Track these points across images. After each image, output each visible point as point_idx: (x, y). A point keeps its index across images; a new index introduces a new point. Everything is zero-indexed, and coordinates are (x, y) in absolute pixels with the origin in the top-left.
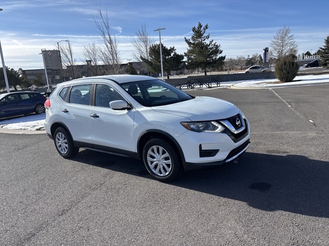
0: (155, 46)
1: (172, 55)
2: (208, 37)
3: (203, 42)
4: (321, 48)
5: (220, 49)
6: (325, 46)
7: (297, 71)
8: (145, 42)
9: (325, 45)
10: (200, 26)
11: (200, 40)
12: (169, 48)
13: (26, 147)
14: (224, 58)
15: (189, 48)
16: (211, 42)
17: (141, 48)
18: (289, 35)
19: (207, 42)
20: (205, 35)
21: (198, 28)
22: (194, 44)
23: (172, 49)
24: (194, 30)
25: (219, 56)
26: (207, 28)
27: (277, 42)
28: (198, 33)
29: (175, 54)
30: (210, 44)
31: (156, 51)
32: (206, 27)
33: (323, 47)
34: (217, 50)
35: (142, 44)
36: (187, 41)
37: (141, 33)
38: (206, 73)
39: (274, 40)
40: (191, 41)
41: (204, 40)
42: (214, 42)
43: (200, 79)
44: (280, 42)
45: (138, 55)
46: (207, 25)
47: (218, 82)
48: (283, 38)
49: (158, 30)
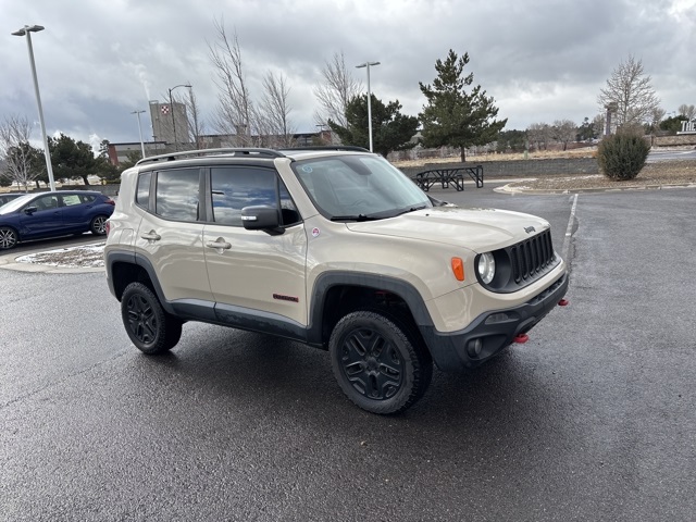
0: (359, 100)
1: (393, 116)
2: (469, 80)
3: (459, 91)
5: (495, 105)
8: (343, 89)
10: (453, 57)
11: (452, 87)
12: (386, 103)
14: (502, 124)
15: (427, 104)
16: (476, 91)
17: (333, 102)
18: (640, 78)
19: (468, 90)
20: (463, 75)
21: (448, 62)
22: (438, 95)
23: (395, 106)
24: (439, 67)
25: (490, 121)
26: (466, 61)
27: (615, 93)
28: (448, 72)
29: (398, 115)
30: (473, 95)
31: (356, 109)
32: (466, 59)
34: (487, 109)
35: (335, 93)
36: (423, 89)
37: (335, 70)
38: (463, 156)
39: (608, 89)
40: (434, 89)
41: (461, 87)
42: (481, 92)
43: (443, 171)
44: (621, 92)
45: (325, 118)
46: (466, 56)
47: (478, 178)
48: (628, 85)
49: (365, 65)
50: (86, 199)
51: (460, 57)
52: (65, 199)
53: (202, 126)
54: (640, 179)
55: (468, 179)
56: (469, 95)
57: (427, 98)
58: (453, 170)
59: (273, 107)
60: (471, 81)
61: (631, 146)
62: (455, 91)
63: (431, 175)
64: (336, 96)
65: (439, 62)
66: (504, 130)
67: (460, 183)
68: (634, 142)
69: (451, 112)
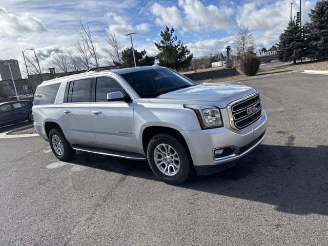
0: (127, 51)
1: (143, 57)
2: (176, 38)
3: (172, 44)
4: (277, 44)
5: (188, 49)
6: (280, 42)
7: (259, 66)
8: (116, 47)
10: (168, 29)
11: (169, 42)
14: (191, 56)
15: (160, 52)
17: (112, 53)
18: (248, 34)
19: (175, 43)
20: (173, 36)
21: (166, 32)
22: (164, 47)
23: (144, 52)
24: (162, 35)
25: (187, 56)
27: (239, 41)
31: (127, 55)
33: (278, 44)
34: (184, 51)
35: (113, 49)
36: (157, 45)
39: (236, 40)
40: (162, 45)
41: (173, 42)
42: (181, 43)
44: (241, 41)
48: (244, 37)
49: (129, 34)
50: (23, 105)
51: (170, 29)
52: (14, 105)
53: (42, 69)
56: (177, 45)
57: (158, 49)
61: (254, 62)
65: (162, 32)
68: (254, 60)
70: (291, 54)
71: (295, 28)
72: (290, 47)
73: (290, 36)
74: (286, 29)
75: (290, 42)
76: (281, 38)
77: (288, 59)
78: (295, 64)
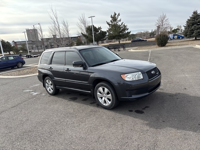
0: (90, 27)
1: (100, 31)
3: (117, 23)
4: (184, 26)
5: (127, 27)
8: (84, 24)
9: (186, 24)
10: (115, 14)
11: (115, 22)
12: (97, 28)
13: (7, 84)
14: (130, 32)
15: (109, 27)
16: (122, 23)
17: (82, 28)
18: (166, 19)
19: (120, 23)
20: (118, 19)
21: (114, 16)
22: (112, 25)
23: (100, 28)
24: (111, 17)
25: (126, 32)
27: (159, 23)
28: (114, 18)
29: (101, 31)
30: (121, 25)
31: (89, 29)
32: (119, 15)
34: (125, 28)
35: (83, 25)
36: (107, 23)
37: (82, 18)
38: (119, 42)
39: (157, 22)
40: (110, 23)
41: (118, 22)
43: (114, 46)
44: (161, 23)
45: (80, 32)
46: (119, 14)
47: (124, 48)
48: (162, 21)
49: (91, 17)
50: (15, 58)
52: (9, 58)
53: (44, 36)
54: (167, 46)
55: (121, 48)
57: (109, 26)
58: (117, 46)
59: (65, 29)
60: (121, 21)
61: (164, 37)
62: (116, 24)
63: (111, 47)
64: (83, 26)
65: (112, 16)
66: (130, 34)
67: (119, 49)
68: (164, 36)
69: (115, 29)
70: (193, 33)
71: (197, 16)
72: (192, 28)
73: (193, 20)
74: (191, 16)
75: (193, 25)
76: (187, 22)
77: (190, 36)
78: (196, 39)
